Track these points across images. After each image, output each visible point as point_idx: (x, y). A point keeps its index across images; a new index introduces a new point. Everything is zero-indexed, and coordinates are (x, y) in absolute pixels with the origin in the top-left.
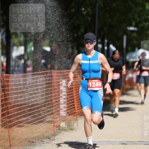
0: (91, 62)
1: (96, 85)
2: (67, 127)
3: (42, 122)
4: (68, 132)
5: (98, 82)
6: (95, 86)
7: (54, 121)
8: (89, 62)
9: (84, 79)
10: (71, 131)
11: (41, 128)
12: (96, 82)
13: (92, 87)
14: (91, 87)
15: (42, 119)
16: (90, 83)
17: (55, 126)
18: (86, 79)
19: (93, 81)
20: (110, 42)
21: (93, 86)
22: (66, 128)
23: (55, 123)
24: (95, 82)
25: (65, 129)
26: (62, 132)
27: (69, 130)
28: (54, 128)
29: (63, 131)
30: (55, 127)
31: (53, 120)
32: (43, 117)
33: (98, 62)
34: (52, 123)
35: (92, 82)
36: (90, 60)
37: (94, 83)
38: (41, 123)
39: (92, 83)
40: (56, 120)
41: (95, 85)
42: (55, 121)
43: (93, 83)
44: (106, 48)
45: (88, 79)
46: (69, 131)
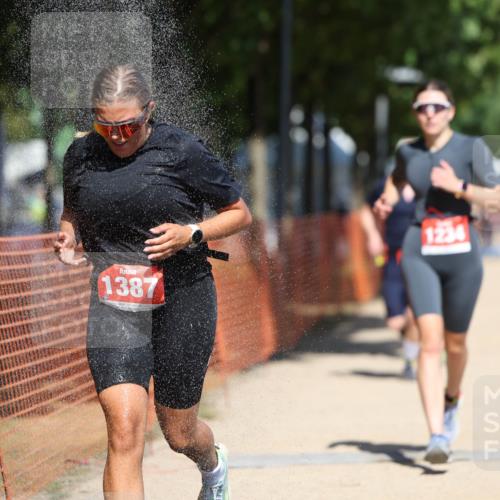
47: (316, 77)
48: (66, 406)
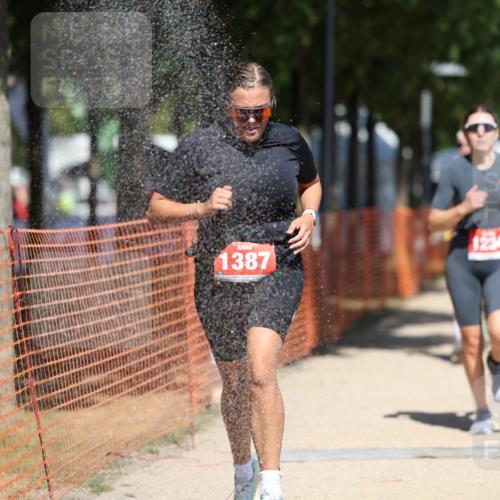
7: (189, 383)
23: (193, 391)
30: (195, 403)
31: (187, 380)
40: (194, 380)
44: (363, 136)
47: (360, 71)
48: (107, 399)
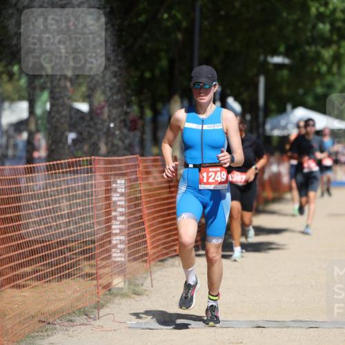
0: (205, 127)
1: (216, 179)
2: (129, 288)
3: (69, 276)
4: (132, 300)
5: (221, 171)
6: (214, 181)
7: (97, 273)
8: (201, 126)
9: (191, 166)
10: (137, 298)
11: (68, 291)
12: (216, 172)
13: (208, 183)
14: (205, 184)
15: (69, 269)
16: (205, 174)
17: (101, 286)
18: (195, 166)
19: (211, 169)
20: (228, 92)
21: (211, 180)
22: (126, 290)
23: (100, 279)
24: (213, 172)
25: (124, 292)
26: (117, 300)
27: (133, 296)
28: (97, 291)
29: (118, 297)
30: (100, 288)
31: (95, 271)
32: (72, 266)
33: (221, 127)
34: (92, 279)
35: (208, 172)
36: (203, 122)
37: (213, 174)
38: (68, 280)
39: (207, 175)
40: (101, 271)
41: (214, 179)
42: (101, 275)
43: (210, 174)
45: (200, 165)
46: (134, 298)
48: (35, 283)
